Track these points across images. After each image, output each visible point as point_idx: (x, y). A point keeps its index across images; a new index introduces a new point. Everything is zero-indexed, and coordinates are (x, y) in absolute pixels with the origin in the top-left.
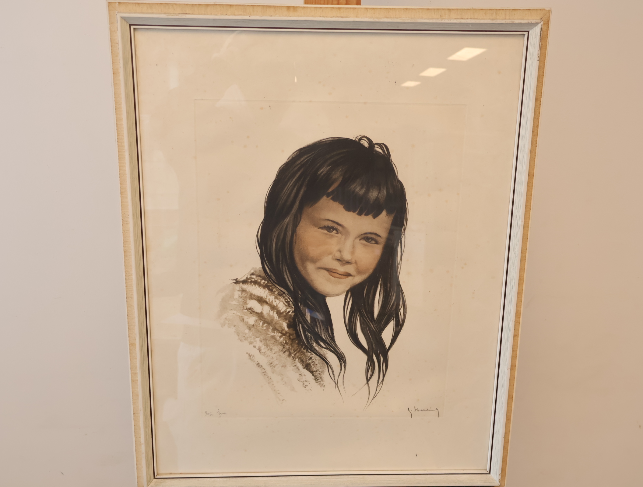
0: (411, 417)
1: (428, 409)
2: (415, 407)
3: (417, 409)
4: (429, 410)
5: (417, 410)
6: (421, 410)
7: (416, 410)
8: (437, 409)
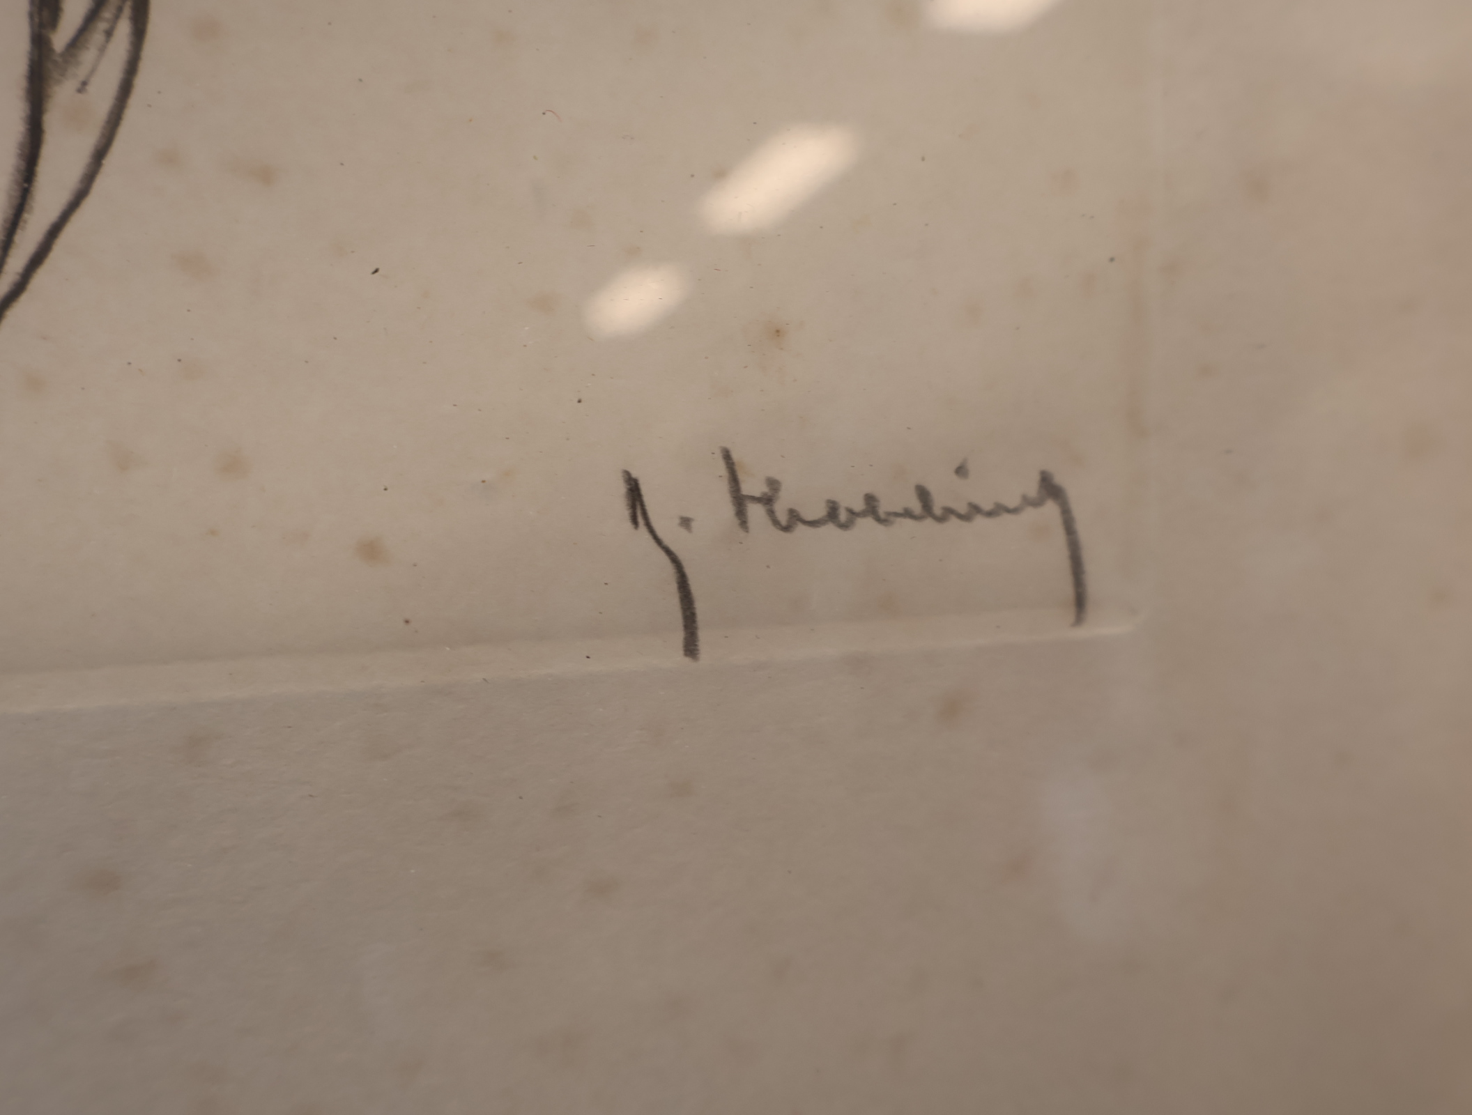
0: (691, 648)
1: (923, 494)
2: (727, 456)
3: (774, 484)
4: (949, 512)
5: (767, 501)
6: (833, 512)
7: (756, 512)
8: (1050, 489)
